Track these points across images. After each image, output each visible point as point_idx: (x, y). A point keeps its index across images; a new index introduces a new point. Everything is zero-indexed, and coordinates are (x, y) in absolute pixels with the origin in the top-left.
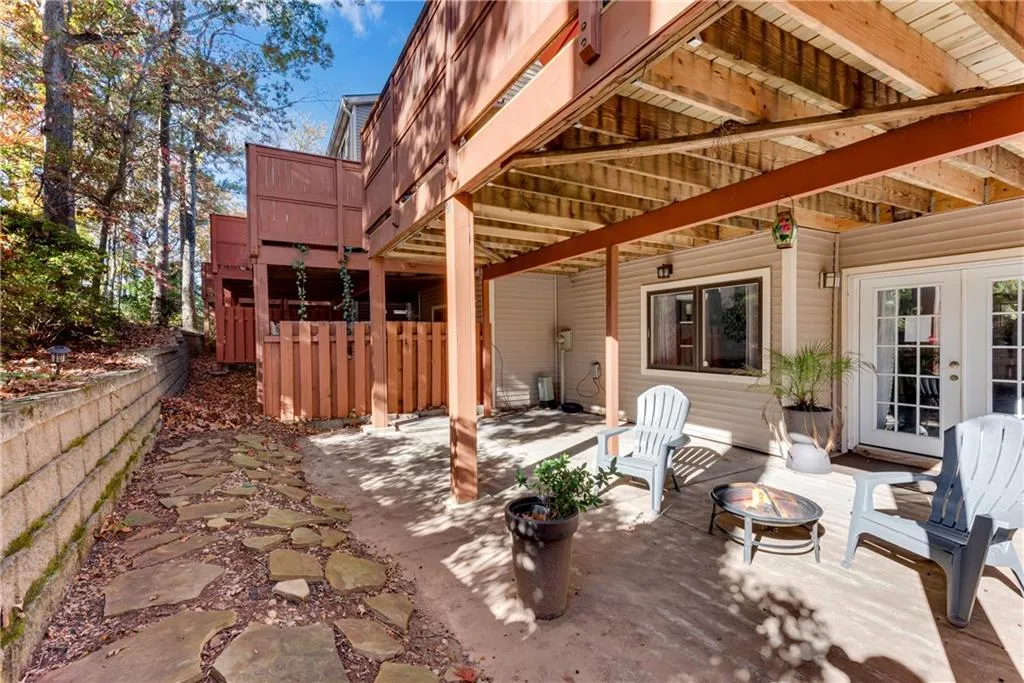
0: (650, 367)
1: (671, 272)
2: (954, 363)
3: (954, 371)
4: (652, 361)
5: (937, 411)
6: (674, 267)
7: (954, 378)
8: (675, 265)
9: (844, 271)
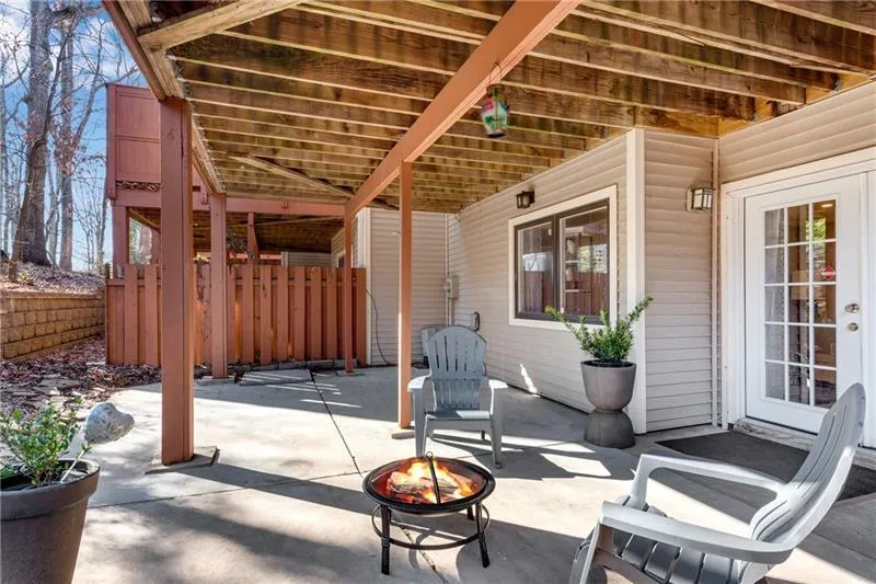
0: (518, 316)
1: (532, 200)
2: (853, 307)
3: (852, 318)
4: (520, 310)
5: (835, 372)
6: (536, 194)
7: (854, 327)
8: (537, 191)
9: (723, 186)
